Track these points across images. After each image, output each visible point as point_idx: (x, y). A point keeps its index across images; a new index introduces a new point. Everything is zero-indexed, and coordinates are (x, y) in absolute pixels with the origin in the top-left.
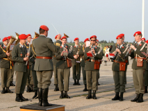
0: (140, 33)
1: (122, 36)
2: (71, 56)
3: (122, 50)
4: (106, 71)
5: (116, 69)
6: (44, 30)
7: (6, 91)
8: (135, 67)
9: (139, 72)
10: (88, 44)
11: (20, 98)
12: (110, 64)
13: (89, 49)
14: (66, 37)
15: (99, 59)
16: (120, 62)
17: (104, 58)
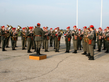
0: (76, 27)
2: (49, 35)
3: (69, 33)
4: (63, 41)
5: (66, 40)
6: (39, 25)
7: (24, 49)
11: (29, 51)
12: (64, 38)
14: (47, 28)
17: (62, 36)
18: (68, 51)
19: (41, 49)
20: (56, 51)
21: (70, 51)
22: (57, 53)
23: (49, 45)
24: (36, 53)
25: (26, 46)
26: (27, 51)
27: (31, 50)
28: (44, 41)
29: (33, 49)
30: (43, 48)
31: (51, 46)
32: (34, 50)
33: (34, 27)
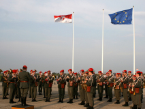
0: (71, 70)
1: (63, 71)
3: (62, 78)
4: (55, 88)
5: (60, 87)
6: (25, 68)
8: (69, 86)
9: (71, 89)
10: (46, 75)
12: (57, 84)
13: (46, 77)
14: (36, 71)
15: (51, 82)
16: (62, 84)
17: (54, 82)
18: (61, 101)
19: (28, 98)
20: (47, 101)
21: (64, 100)
22: (48, 103)
23: (38, 93)
24: (20, 103)
25: (8, 94)
26: (9, 100)
27: (15, 100)
28: (32, 88)
29: (16, 98)
30: (30, 97)
31: (40, 94)
32: (18, 99)
33: (19, 71)
